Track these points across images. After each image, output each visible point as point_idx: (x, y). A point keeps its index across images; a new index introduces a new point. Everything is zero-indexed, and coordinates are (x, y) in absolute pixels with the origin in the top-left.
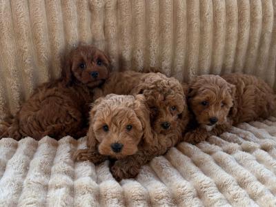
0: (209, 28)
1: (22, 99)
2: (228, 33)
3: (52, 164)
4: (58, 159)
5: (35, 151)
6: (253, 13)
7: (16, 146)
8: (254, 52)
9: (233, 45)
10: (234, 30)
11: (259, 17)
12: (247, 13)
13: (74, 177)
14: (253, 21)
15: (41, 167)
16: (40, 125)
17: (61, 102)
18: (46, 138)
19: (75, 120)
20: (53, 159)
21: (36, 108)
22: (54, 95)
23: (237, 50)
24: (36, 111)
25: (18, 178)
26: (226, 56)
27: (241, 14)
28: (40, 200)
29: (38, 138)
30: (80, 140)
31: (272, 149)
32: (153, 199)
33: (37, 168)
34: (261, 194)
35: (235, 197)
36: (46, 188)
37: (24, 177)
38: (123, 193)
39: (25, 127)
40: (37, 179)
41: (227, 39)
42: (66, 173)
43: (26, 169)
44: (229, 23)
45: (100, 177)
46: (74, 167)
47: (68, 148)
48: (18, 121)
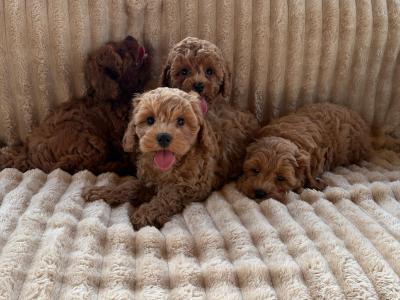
0: (281, 39)
1: (35, 122)
2: (307, 46)
3: (57, 200)
4: (66, 195)
5: (41, 186)
6: (343, 21)
7: (20, 179)
8: (344, 72)
9: (314, 63)
10: (316, 43)
11: (352, 26)
12: (335, 21)
13: (80, 217)
14: (343, 31)
15: (43, 203)
16: (52, 155)
17: (79, 128)
18: (57, 172)
19: (98, 151)
20: (60, 196)
21: (49, 134)
22: (72, 120)
23: (321, 69)
24: (48, 137)
25: (14, 214)
26: (305, 77)
27: (326, 22)
28: (33, 239)
29: (47, 171)
30: (101, 176)
31: (340, 199)
32: (170, 248)
33: (37, 204)
34: (303, 251)
35: (269, 251)
36: (43, 226)
37: (21, 213)
38: (134, 239)
39: (34, 157)
40: (35, 216)
41: (307, 54)
42: (72, 211)
43: (26, 205)
44: (309, 34)
45: (114, 219)
46: (84, 207)
47: (82, 185)
48: (27, 150)
